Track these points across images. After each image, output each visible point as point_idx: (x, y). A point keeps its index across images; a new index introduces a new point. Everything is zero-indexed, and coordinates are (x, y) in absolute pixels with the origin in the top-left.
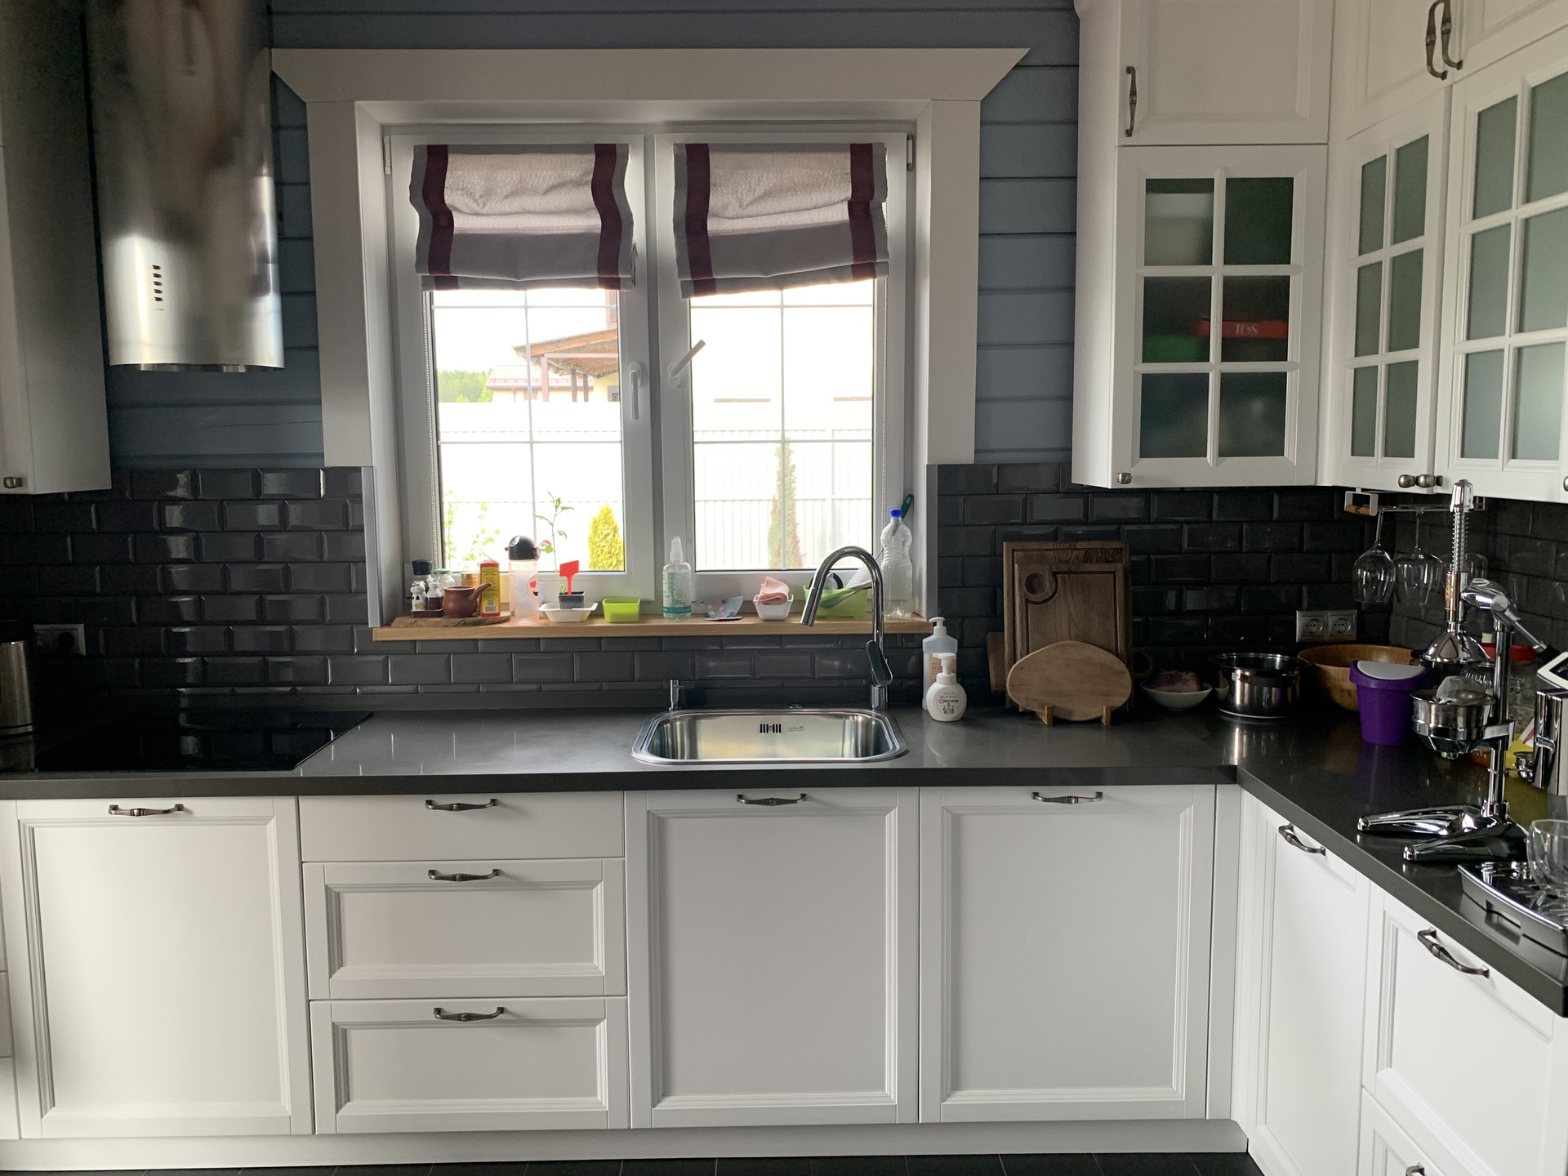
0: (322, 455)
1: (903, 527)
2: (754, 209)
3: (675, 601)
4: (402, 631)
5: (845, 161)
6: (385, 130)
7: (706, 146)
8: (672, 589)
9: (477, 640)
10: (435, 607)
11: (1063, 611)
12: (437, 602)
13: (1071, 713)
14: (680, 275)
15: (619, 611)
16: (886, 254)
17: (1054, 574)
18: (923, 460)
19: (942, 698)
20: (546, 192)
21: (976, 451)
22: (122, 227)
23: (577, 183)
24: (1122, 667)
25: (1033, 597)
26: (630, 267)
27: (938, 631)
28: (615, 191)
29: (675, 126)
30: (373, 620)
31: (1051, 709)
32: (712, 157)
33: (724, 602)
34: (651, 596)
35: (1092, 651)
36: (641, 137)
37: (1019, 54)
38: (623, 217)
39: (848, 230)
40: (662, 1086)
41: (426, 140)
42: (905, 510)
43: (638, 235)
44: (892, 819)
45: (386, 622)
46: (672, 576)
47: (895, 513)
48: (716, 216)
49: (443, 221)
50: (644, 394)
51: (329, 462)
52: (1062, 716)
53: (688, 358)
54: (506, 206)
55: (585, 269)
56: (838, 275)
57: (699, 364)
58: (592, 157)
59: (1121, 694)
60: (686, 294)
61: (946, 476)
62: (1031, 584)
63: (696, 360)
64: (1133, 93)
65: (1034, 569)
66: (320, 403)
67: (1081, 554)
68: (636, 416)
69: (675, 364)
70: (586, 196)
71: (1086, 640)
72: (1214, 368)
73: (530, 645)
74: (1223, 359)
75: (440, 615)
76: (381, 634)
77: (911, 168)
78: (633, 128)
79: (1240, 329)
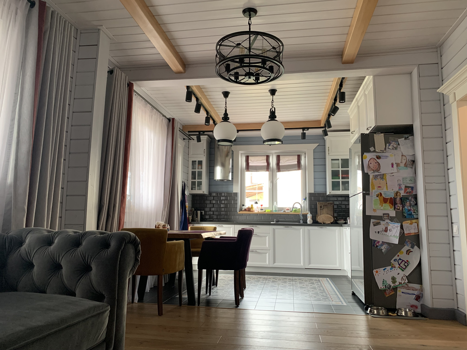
0: (233, 191)
1: (305, 201)
2: (285, 162)
3: (275, 210)
4: (241, 212)
5: (297, 157)
6: (241, 154)
7: (280, 155)
8: (275, 208)
9: (250, 214)
10: (245, 210)
11: (325, 210)
12: (245, 209)
13: (326, 223)
14: (276, 170)
15: (268, 211)
16: (302, 167)
17: (324, 206)
18: (307, 192)
19: (309, 221)
20: (261, 161)
21: (314, 191)
22: (217, 165)
23: (264, 160)
24: (332, 217)
25: (321, 209)
26: (270, 169)
27: (309, 213)
28: (269, 161)
29: (276, 153)
30: (238, 211)
31: (323, 222)
32: (280, 156)
33: (281, 211)
34: (272, 210)
35: (328, 215)
36: (272, 154)
37: (318, 144)
38: (269, 163)
39: (297, 165)
40: (274, 262)
41: (246, 155)
42: (305, 199)
43: (271, 166)
44: (301, 230)
45: (239, 212)
46: (275, 207)
47: (304, 199)
48: (281, 163)
49: (248, 164)
50: (271, 184)
51: (234, 192)
52: (324, 223)
53: (277, 180)
54: (256, 162)
55: (265, 169)
56: (296, 170)
57: (278, 181)
58: (266, 157)
59: (332, 220)
60: (277, 172)
61: (310, 194)
62: (321, 207)
63: (278, 180)
64: (329, 150)
65: (321, 205)
66: (233, 185)
67: (327, 204)
68: (270, 187)
69: (275, 180)
70: (265, 161)
71: (328, 214)
72: (341, 180)
73: (257, 214)
74: (342, 179)
75: (246, 211)
76: (239, 213)
77: (305, 157)
78: (271, 153)
79: (344, 176)
